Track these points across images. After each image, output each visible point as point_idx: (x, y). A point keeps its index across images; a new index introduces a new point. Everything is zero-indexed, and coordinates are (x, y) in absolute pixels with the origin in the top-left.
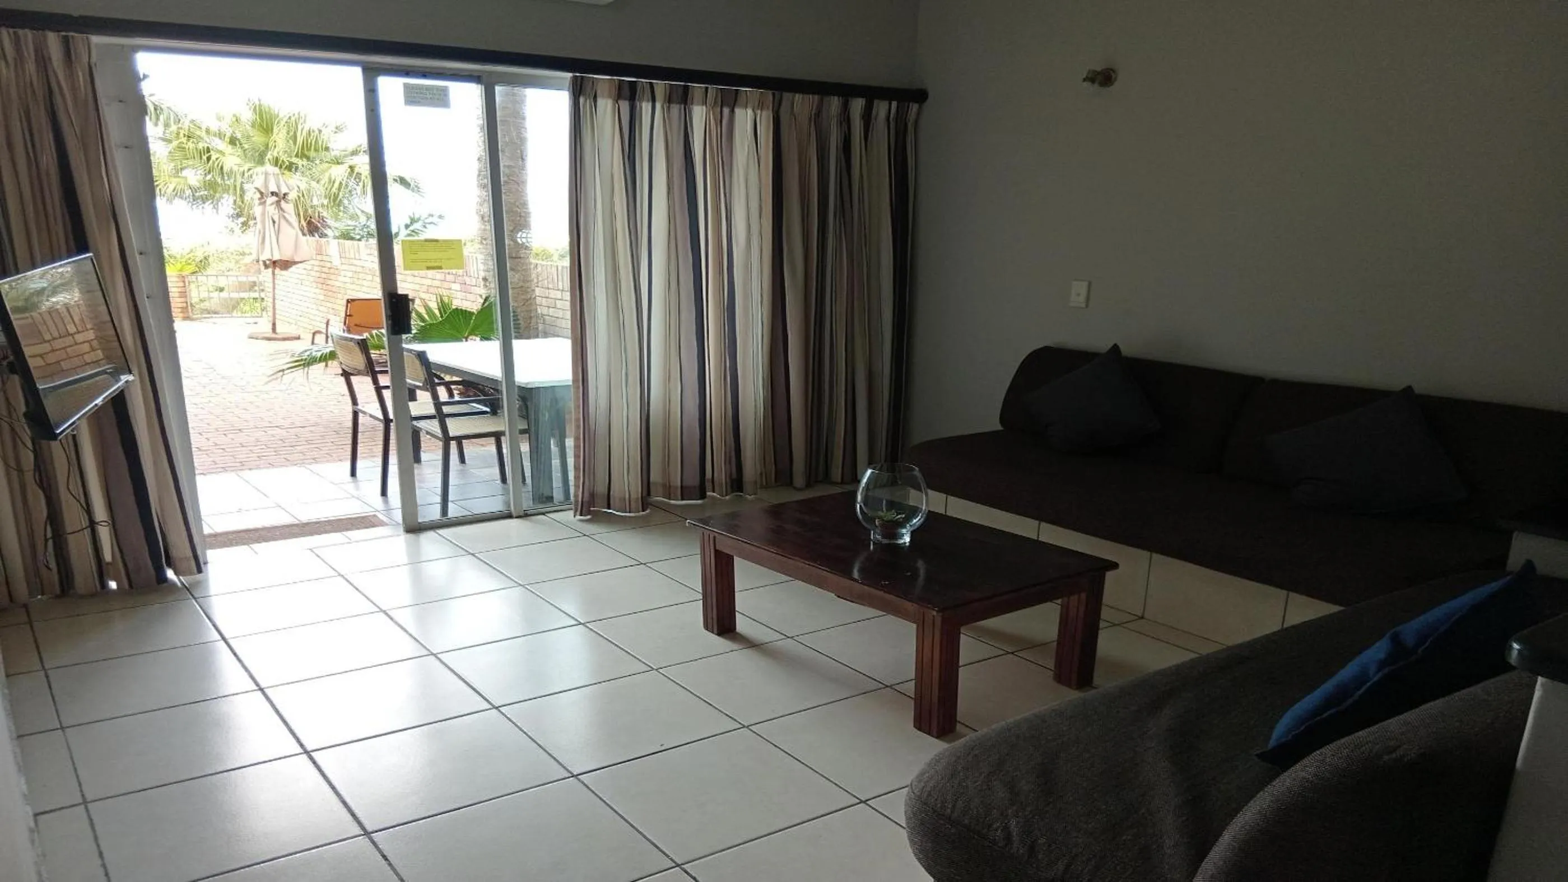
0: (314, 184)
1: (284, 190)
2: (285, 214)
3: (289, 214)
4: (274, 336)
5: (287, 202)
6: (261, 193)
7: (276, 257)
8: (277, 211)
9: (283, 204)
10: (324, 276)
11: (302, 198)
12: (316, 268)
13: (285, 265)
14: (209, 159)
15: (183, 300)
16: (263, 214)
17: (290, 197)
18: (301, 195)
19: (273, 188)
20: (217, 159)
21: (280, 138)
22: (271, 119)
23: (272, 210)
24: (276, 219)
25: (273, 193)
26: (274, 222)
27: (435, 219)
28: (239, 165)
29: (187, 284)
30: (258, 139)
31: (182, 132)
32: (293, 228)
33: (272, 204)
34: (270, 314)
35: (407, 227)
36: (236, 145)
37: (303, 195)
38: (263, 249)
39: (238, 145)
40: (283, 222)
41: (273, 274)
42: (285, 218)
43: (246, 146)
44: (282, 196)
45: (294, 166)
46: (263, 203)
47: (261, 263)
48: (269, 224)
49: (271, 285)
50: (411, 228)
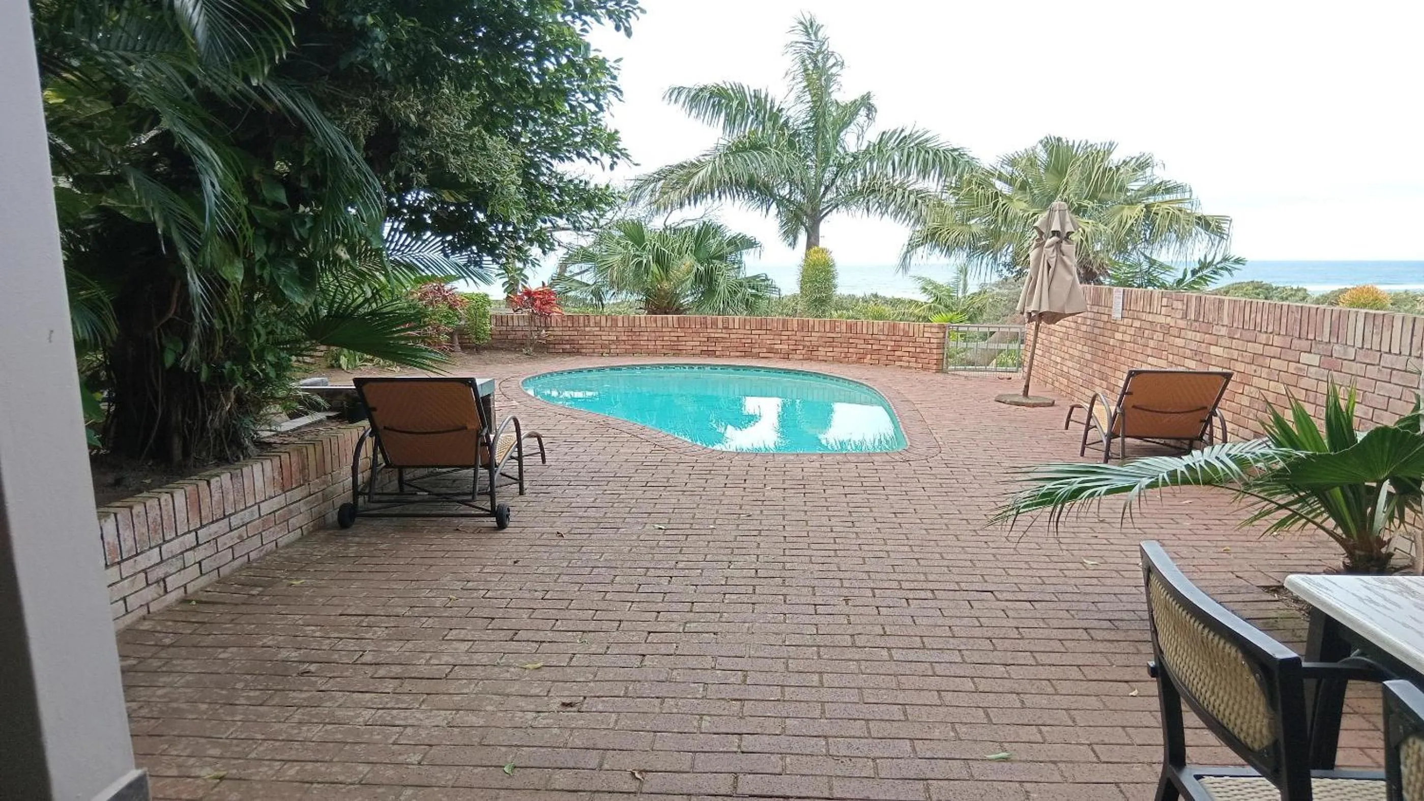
0: (1101, 227)
1: (1069, 228)
2: (1064, 258)
3: (1069, 257)
4: (1025, 400)
5: (1069, 243)
6: (1041, 233)
7: (1045, 308)
8: (1055, 254)
9: (1064, 246)
10: (1096, 331)
11: (1085, 243)
12: (1088, 322)
13: (1053, 317)
14: (995, 205)
15: (940, 351)
16: (1038, 258)
17: (1075, 237)
18: (1084, 239)
19: (1056, 227)
20: (1003, 205)
21: (1073, 177)
22: (1067, 159)
23: (1050, 253)
24: (1052, 262)
25: (1055, 233)
26: (1049, 267)
27: (1228, 264)
28: (1025, 211)
29: (947, 334)
30: (1049, 182)
31: (974, 180)
32: (1071, 273)
33: (1050, 246)
34: (1026, 369)
35: (1194, 272)
36: (1025, 189)
37: (1087, 240)
38: (1031, 299)
39: (1028, 190)
40: (1060, 269)
41: (1037, 327)
42: (1063, 262)
43: (1036, 192)
44: (1065, 235)
45: (1082, 209)
46: (1040, 245)
47: (1025, 315)
48: (1043, 267)
49: (1032, 338)
50: (1199, 274)
